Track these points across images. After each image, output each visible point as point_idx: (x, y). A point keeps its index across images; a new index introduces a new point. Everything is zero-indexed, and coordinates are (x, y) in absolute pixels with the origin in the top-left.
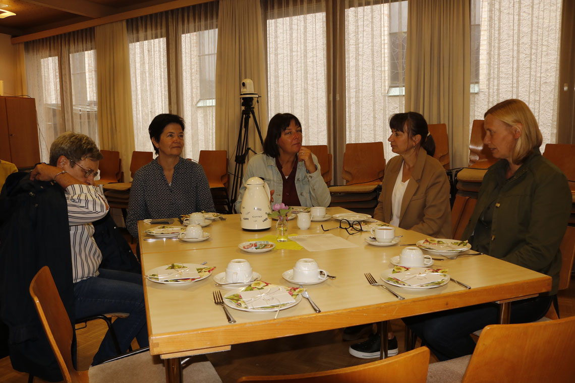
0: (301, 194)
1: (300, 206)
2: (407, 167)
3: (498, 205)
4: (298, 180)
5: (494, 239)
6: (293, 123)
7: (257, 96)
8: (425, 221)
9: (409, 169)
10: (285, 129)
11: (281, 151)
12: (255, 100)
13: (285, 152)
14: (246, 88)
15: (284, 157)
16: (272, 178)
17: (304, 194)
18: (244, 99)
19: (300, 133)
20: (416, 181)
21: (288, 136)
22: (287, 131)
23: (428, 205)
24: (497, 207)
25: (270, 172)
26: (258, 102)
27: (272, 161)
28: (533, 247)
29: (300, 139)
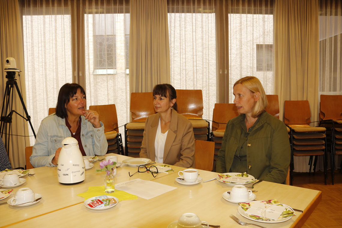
0: (86, 146)
1: (86, 155)
2: (164, 123)
3: (250, 145)
4: (83, 135)
5: (251, 168)
6: (79, 91)
7: (19, 71)
8: (183, 159)
9: (166, 124)
10: (73, 96)
11: (69, 114)
12: (17, 74)
13: (72, 114)
14: (10, 64)
15: (71, 118)
16: (63, 135)
17: (88, 146)
18: (7, 72)
19: (84, 99)
20: (174, 132)
21: (74, 101)
22: (74, 98)
23: (184, 148)
24: (249, 146)
25: (61, 130)
26: (19, 75)
27: (63, 121)
28: (278, 170)
29: (84, 104)
